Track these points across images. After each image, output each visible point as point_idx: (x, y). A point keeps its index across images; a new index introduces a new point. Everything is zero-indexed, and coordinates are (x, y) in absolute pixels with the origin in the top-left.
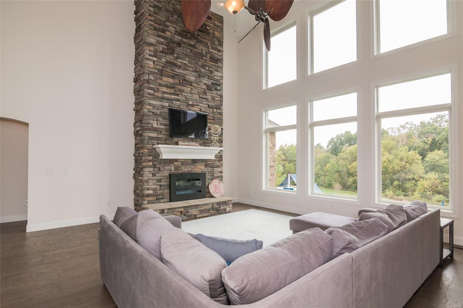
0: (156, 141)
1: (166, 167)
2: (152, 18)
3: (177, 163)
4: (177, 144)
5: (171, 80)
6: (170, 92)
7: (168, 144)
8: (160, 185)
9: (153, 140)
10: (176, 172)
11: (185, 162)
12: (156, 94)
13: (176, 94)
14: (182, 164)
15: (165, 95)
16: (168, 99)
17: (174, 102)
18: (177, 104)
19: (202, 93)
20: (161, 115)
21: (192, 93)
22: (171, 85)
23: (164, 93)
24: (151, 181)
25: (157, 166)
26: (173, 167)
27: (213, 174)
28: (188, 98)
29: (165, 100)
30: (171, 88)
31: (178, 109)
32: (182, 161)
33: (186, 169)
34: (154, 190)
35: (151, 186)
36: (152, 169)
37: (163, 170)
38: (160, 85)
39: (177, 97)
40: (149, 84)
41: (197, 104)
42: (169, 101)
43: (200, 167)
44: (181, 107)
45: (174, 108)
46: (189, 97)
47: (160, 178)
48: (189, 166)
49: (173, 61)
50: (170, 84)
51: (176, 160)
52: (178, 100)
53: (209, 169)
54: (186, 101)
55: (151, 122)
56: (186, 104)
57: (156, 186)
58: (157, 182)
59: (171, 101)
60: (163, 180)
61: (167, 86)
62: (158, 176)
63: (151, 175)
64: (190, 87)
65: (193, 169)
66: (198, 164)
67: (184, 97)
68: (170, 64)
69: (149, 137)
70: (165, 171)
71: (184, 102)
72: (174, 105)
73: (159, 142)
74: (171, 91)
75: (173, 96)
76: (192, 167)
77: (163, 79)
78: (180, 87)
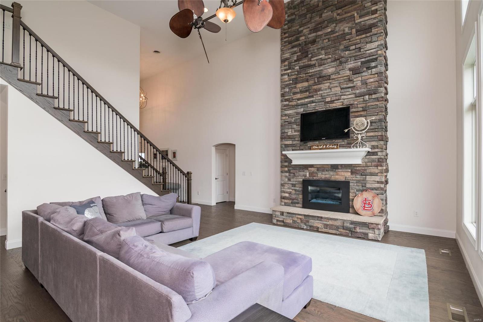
0: (291, 148)
1: (300, 173)
2: (287, 35)
3: (312, 169)
4: (310, 149)
5: (306, 84)
6: (303, 96)
7: (303, 150)
8: (295, 190)
9: (289, 147)
10: (311, 178)
11: (322, 168)
12: (290, 103)
13: (311, 96)
14: (318, 170)
15: (299, 102)
16: (302, 105)
17: (309, 105)
18: (312, 107)
19: (345, 83)
20: (295, 123)
21: (330, 87)
22: (305, 90)
23: (298, 99)
24: (286, 185)
25: (291, 172)
26: (308, 173)
27: (365, 184)
28: (324, 96)
29: (299, 107)
30: (306, 91)
31: (313, 111)
32: (318, 166)
33: (323, 176)
34: (290, 193)
35: (286, 190)
36: (287, 174)
37: (297, 175)
38: (295, 93)
39: (311, 99)
40: (284, 97)
41: (337, 98)
42: (303, 106)
43: (343, 174)
44: (317, 108)
45: (308, 112)
46: (325, 94)
47: (294, 183)
48: (327, 173)
49: (307, 63)
50: (304, 88)
51: (312, 166)
52: (313, 102)
53: (358, 176)
54: (322, 100)
55: (286, 131)
56: (323, 103)
57: (291, 190)
58: (292, 187)
59: (306, 106)
60: (297, 186)
61: (301, 92)
62: (293, 181)
63: (287, 180)
64: (328, 81)
65: (332, 176)
66: (340, 170)
67: (319, 96)
68: (303, 68)
69: (285, 145)
70: (300, 177)
71: (321, 102)
72: (309, 108)
73: (293, 148)
74: (305, 95)
75: (306, 100)
76: (332, 173)
77: (297, 87)
78: (315, 87)
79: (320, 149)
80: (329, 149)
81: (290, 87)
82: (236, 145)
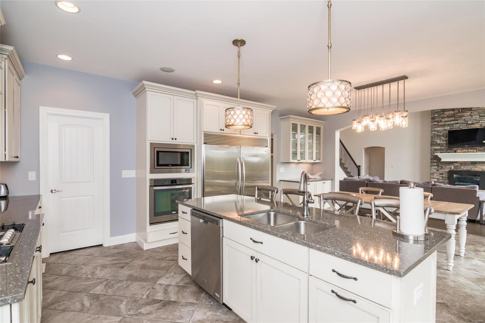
0: (439, 151)
1: (447, 166)
3: (457, 164)
4: (455, 152)
6: (450, 120)
7: (449, 152)
8: (442, 177)
9: (437, 150)
10: (456, 169)
11: (465, 163)
12: (439, 124)
13: (456, 120)
14: (461, 165)
15: (446, 123)
16: (449, 125)
17: (454, 125)
18: (457, 126)
19: (483, 113)
20: (443, 136)
21: (471, 115)
23: (446, 122)
24: (435, 174)
25: (440, 165)
26: (453, 167)
28: (467, 120)
29: (446, 126)
30: (452, 117)
31: (458, 129)
32: (461, 162)
33: (465, 168)
34: (438, 179)
35: (435, 177)
36: (436, 167)
37: (444, 168)
38: (442, 118)
39: (457, 122)
40: (434, 119)
41: (477, 122)
42: (450, 126)
43: (480, 167)
44: (461, 127)
45: (454, 129)
46: (468, 119)
47: (442, 172)
48: (468, 166)
50: (451, 115)
51: (456, 162)
52: (457, 123)
54: (465, 123)
55: (436, 140)
56: (466, 124)
57: (439, 177)
58: (440, 175)
59: (452, 126)
60: (444, 174)
61: (448, 117)
62: (441, 171)
63: (436, 170)
64: (470, 111)
65: (472, 168)
66: (478, 165)
67: (463, 120)
69: (434, 149)
70: (446, 169)
71: (463, 124)
72: (455, 127)
73: (441, 151)
75: (452, 122)
76: (472, 166)
77: (445, 114)
78: (459, 114)
79: (464, 152)
80: (471, 152)
81: (439, 113)
82: (385, 148)
